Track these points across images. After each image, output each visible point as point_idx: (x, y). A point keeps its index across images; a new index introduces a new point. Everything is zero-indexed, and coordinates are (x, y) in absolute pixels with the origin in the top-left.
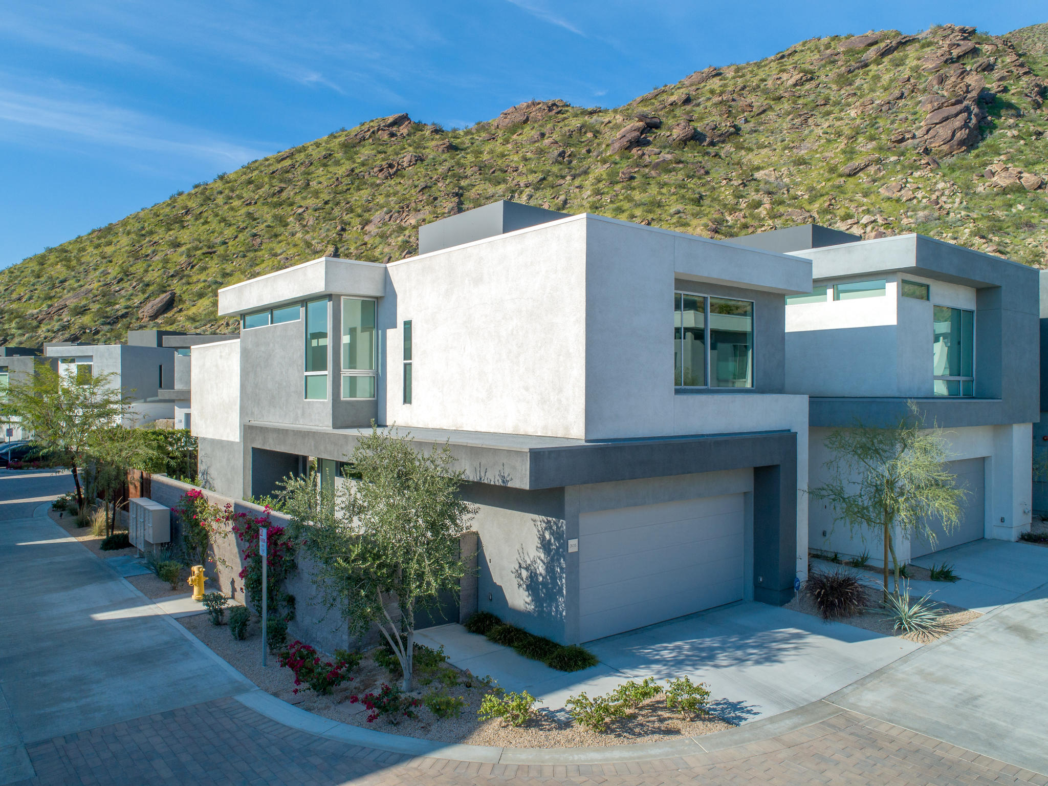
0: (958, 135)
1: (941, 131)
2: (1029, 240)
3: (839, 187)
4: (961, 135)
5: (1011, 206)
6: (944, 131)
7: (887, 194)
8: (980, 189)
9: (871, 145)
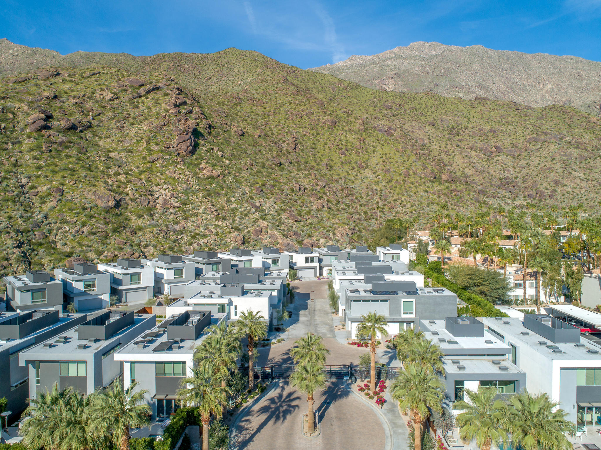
0: (189, 148)
1: (182, 146)
2: (220, 200)
3: (150, 168)
4: (190, 149)
5: (211, 184)
6: (184, 146)
7: (170, 175)
8: (200, 175)
9: (157, 148)
